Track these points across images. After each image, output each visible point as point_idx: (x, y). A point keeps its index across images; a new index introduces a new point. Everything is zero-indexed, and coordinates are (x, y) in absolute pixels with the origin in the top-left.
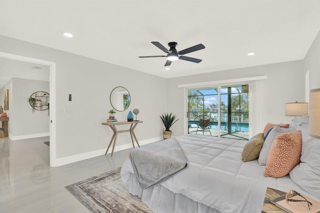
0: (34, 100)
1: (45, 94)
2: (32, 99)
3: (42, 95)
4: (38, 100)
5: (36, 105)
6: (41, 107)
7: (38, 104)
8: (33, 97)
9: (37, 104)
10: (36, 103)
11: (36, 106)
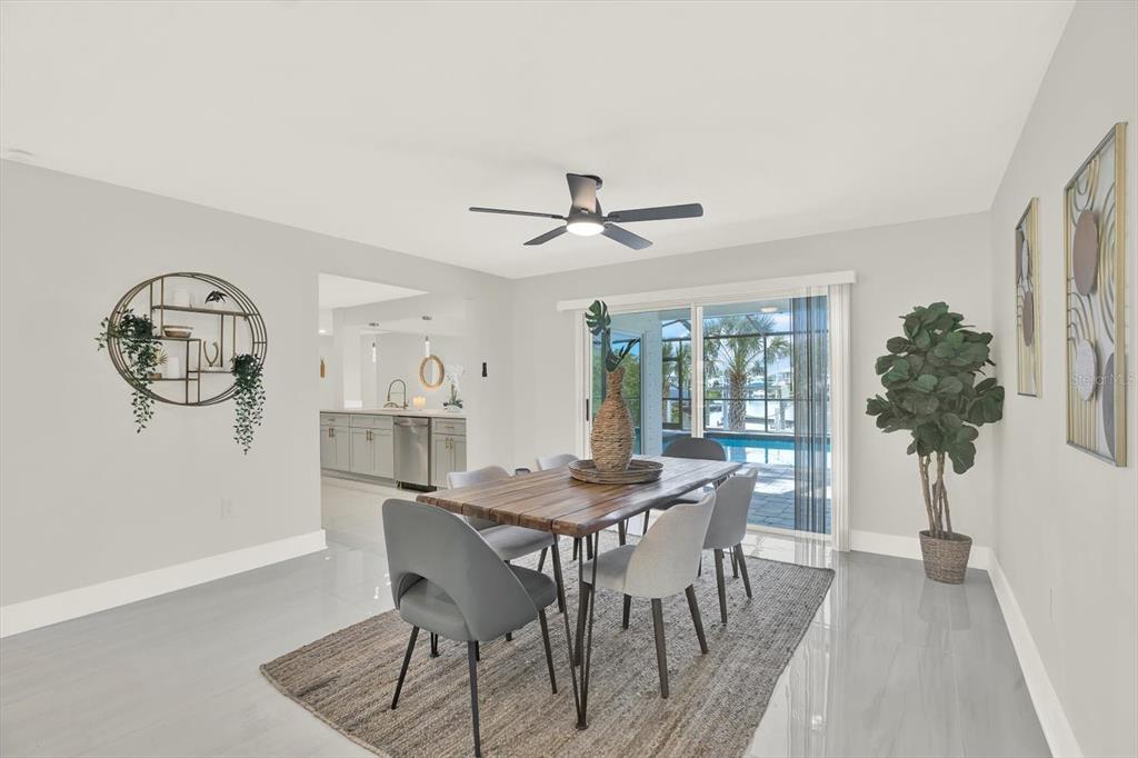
0: (143, 328)
1: (216, 296)
2: (127, 321)
3: (200, 303)
4: (169, 335)
5: (159, 369)
6: (187, 379)
7: (172, 360)
8: (139, 309)
9: (163, 360)
10: (158, 355)
11: (160, 378)
